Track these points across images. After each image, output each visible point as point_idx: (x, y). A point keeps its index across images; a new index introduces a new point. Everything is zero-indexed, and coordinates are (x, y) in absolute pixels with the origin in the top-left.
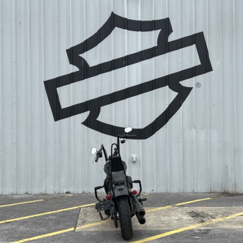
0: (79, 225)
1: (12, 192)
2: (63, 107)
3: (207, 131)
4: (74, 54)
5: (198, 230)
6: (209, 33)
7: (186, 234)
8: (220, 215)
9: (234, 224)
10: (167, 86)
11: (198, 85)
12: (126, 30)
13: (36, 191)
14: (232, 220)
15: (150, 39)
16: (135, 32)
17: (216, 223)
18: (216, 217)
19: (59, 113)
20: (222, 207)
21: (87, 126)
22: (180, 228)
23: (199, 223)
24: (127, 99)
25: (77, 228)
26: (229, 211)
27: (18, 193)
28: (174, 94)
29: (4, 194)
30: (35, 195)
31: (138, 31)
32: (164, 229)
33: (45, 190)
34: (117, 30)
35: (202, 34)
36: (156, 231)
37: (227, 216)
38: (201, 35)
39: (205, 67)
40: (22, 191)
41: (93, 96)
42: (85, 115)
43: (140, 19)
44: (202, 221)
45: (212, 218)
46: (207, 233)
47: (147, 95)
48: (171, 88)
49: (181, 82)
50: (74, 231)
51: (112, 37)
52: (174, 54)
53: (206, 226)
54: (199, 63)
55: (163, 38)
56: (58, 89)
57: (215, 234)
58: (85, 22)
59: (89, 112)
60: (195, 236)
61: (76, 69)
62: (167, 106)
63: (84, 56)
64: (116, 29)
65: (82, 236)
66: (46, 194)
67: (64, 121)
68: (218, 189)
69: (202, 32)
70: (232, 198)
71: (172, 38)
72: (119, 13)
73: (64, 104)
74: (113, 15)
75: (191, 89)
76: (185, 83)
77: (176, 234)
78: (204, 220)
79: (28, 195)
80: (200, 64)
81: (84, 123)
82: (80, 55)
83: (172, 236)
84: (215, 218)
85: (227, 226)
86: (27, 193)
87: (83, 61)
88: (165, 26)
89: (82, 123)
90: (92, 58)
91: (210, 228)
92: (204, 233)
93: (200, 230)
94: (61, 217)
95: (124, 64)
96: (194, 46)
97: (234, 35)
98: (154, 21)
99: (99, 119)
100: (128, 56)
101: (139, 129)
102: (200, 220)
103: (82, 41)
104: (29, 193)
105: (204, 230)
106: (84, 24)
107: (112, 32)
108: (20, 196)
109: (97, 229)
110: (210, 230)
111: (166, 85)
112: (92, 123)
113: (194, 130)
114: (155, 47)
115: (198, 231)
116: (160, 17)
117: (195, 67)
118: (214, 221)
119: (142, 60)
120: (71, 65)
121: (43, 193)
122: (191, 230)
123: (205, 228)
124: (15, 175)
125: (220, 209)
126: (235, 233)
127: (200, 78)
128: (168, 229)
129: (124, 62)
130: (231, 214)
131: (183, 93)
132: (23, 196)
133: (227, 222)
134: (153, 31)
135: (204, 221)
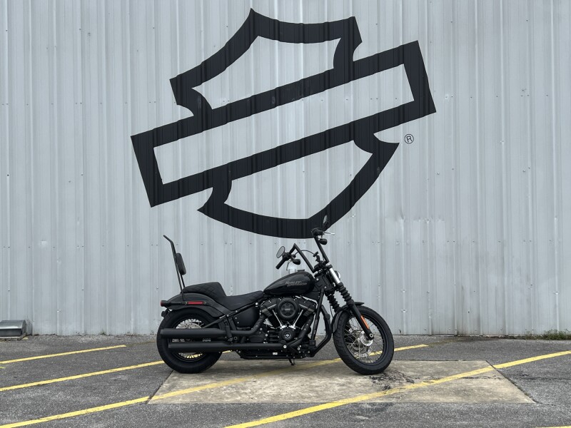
0: (162, 391)
1: (78, 330)
2: (164, 182)
3: (426, 223)
4: (184, 87)
5: (370, 404)
6: (429, 42)
7: (343, 411)
8: (425, 377)
9: (443, 395)
10: (352, 142)
11: (409, 138)
12: (277, 41)
13: (120, 330)
14: (442, 387)
15: (321, 57)
16: (292, 45)
17: (410, 391)
18: (415, 381)
19: (159, 192)
20: (437, 362)
21: (208, 214)
22: (339, 399)
23: (378, 391)
24: (279, 166)
25: (154, 398)
26: (446, 370)
27: (88, 332)
28: (365, 156)
29: (64, 334)
30: (117, 336)
31: (298, 42)
32: (309, 401)
33: (135, 329)
34: (260, 41)
35: (415, 44)
36: (291, 404)
37: (439, 379)
38: (414, 47)
39: (422, 105)
40: (95, 330)
41: (218, 161)
42: (205, 195)
43: (301, 21)
44: (387, 388)
45: (408, 381)
46: (382, 410)
47: (316, 157)
48: (359, 144)
49: (376, 135)
50: (146, 402)
51: (252, 54)
52: (363, 82)
53: (390, 396)
54: (410, 98)
55: (343, 55)
56: (155, 149)
57: (395, 413)
58: (202, 29)
59: (211, 190)
60: (359, 415)
61: (187, 113)
62: (352, 178)
63: (202, 89)
64: (260, 39)
65: (154, 412)
66: (136, 336)
67: (168, 206)
68: (447, 329)
69: (416, 43)
70: (467, 345)
71: (360, 53)
72: (264, 12)
73: (168, 176)
74: (253, 15)
75: (395, 146)
76: (385, 136)
77: (326, 411)
78: (392, 386)
79: (104, 337)
80: (412, 99)
81: (201, 210)
82: (195, 88)
83: (315, 416)
84: (413, 382)
85: (427, 398)
86: (103, 334)
87: (199, 100)
88: (347, 32)
89: (199, 210)
90: (217, 93)
91: (394, 400)
92: (377, 410)
93: (373, 404)
94: (138, 378)
95: (273, 103)
96: (402, 67)
97: (476, 46)
98: (328, 24)
99: (229, 202)
100: (280, 89)
101: (302, 221)
102: (383, 385)
103: (199, 64)
104: (108, 334)
105: (380, 404)
106: (201, 32)
107: (252, 45)
108: (90, 339)
109: (188, 400)
110: (391, 404)
111: (350, 140)
112: (217, 210)
113: (402, 221)
114: (328, 72)
115: (368, 406)
116: (338, 16)
117: (403, 106)
118: (409, 386)
119: (305, 96)
120: (180, 106)
121: (132, 333)
122: (356, 405)
123: (385, 401)
124: (83, 302)
125: (432, 366)
126: (435, 411)
127: (413, 126)
128: (315, 400)
129: (274, 98)
130: (447, 374)
131: (382, 154)
132: (95, 339)
133: (433, 390)
134: (326, 42)
135: (389, 388)
